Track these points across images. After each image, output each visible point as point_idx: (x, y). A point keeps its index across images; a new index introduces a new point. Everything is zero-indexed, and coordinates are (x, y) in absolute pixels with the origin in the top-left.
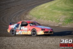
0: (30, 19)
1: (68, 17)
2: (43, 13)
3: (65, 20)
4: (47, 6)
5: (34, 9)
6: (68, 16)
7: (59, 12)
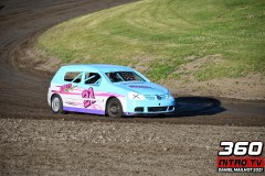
0: (39, 63)
1: (161, 60)
2: (82, 45)
3: (151, 69)
4: (95, 22)
5: (53, 28)
6: (160, 57)
7: (135, 42)
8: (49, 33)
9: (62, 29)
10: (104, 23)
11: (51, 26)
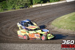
8: (54, 21)
9: (58, 20)
10: (69, 17)
11: (55, 19)
